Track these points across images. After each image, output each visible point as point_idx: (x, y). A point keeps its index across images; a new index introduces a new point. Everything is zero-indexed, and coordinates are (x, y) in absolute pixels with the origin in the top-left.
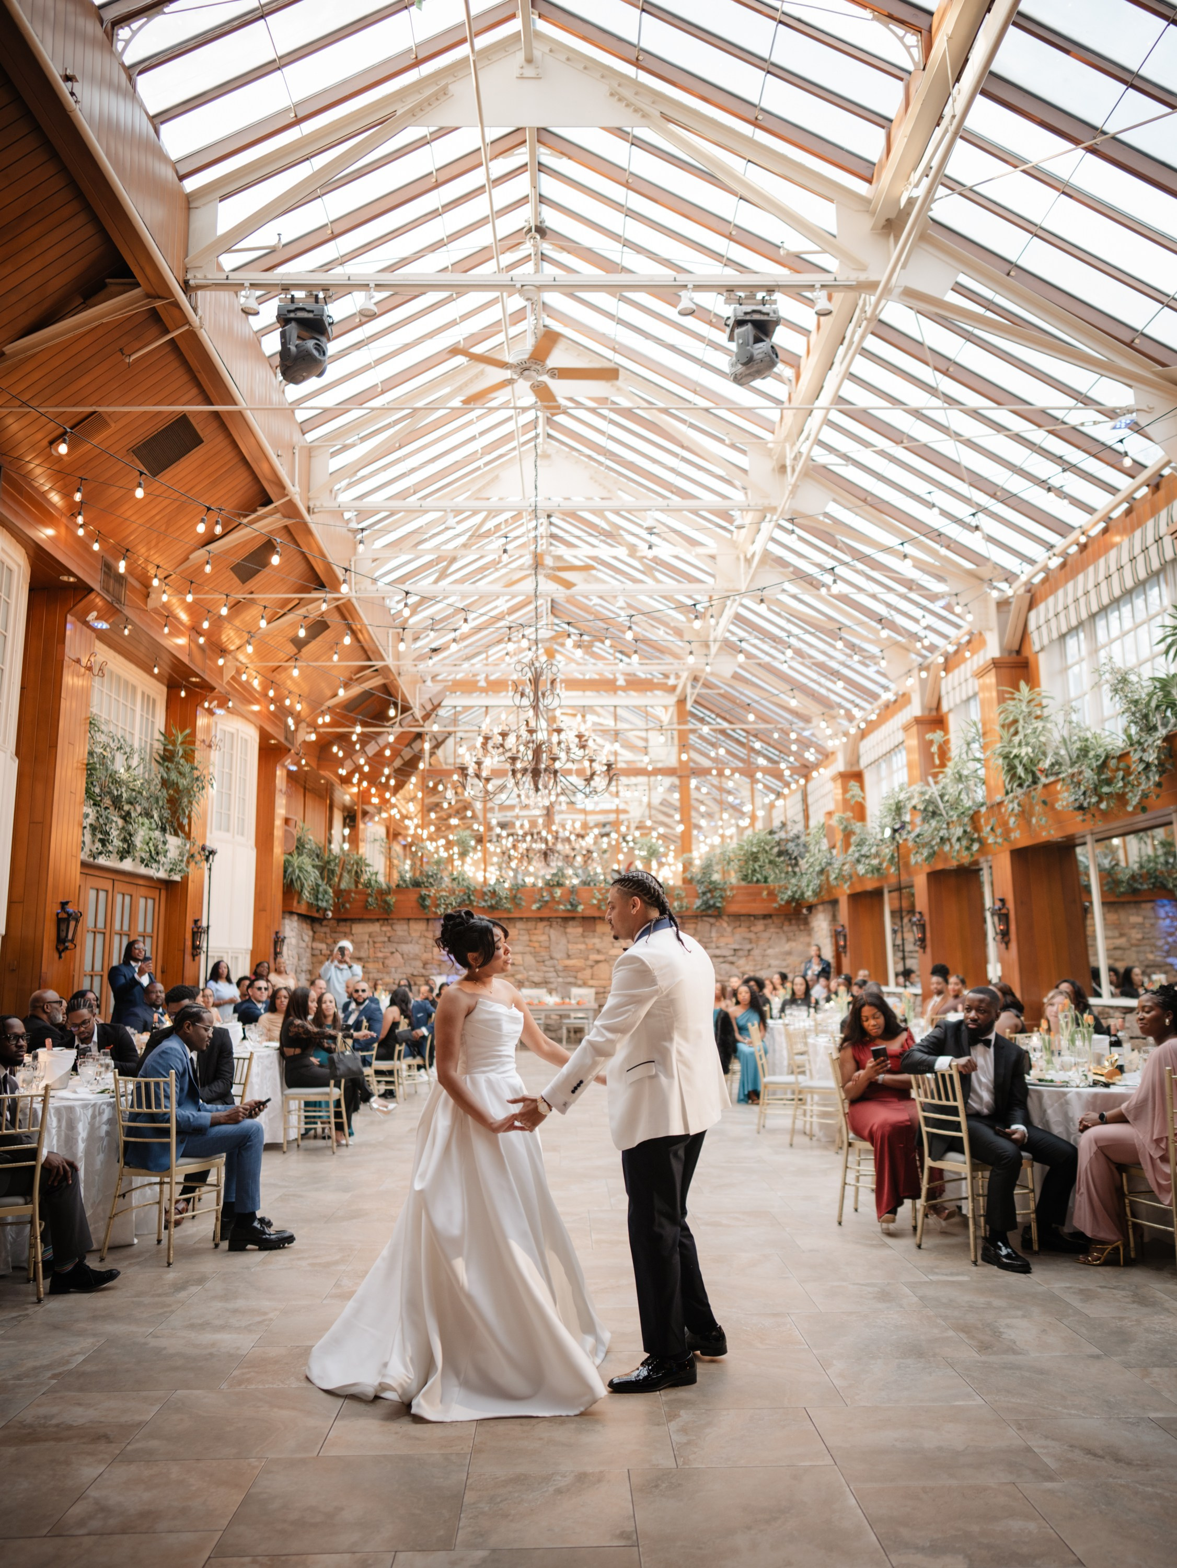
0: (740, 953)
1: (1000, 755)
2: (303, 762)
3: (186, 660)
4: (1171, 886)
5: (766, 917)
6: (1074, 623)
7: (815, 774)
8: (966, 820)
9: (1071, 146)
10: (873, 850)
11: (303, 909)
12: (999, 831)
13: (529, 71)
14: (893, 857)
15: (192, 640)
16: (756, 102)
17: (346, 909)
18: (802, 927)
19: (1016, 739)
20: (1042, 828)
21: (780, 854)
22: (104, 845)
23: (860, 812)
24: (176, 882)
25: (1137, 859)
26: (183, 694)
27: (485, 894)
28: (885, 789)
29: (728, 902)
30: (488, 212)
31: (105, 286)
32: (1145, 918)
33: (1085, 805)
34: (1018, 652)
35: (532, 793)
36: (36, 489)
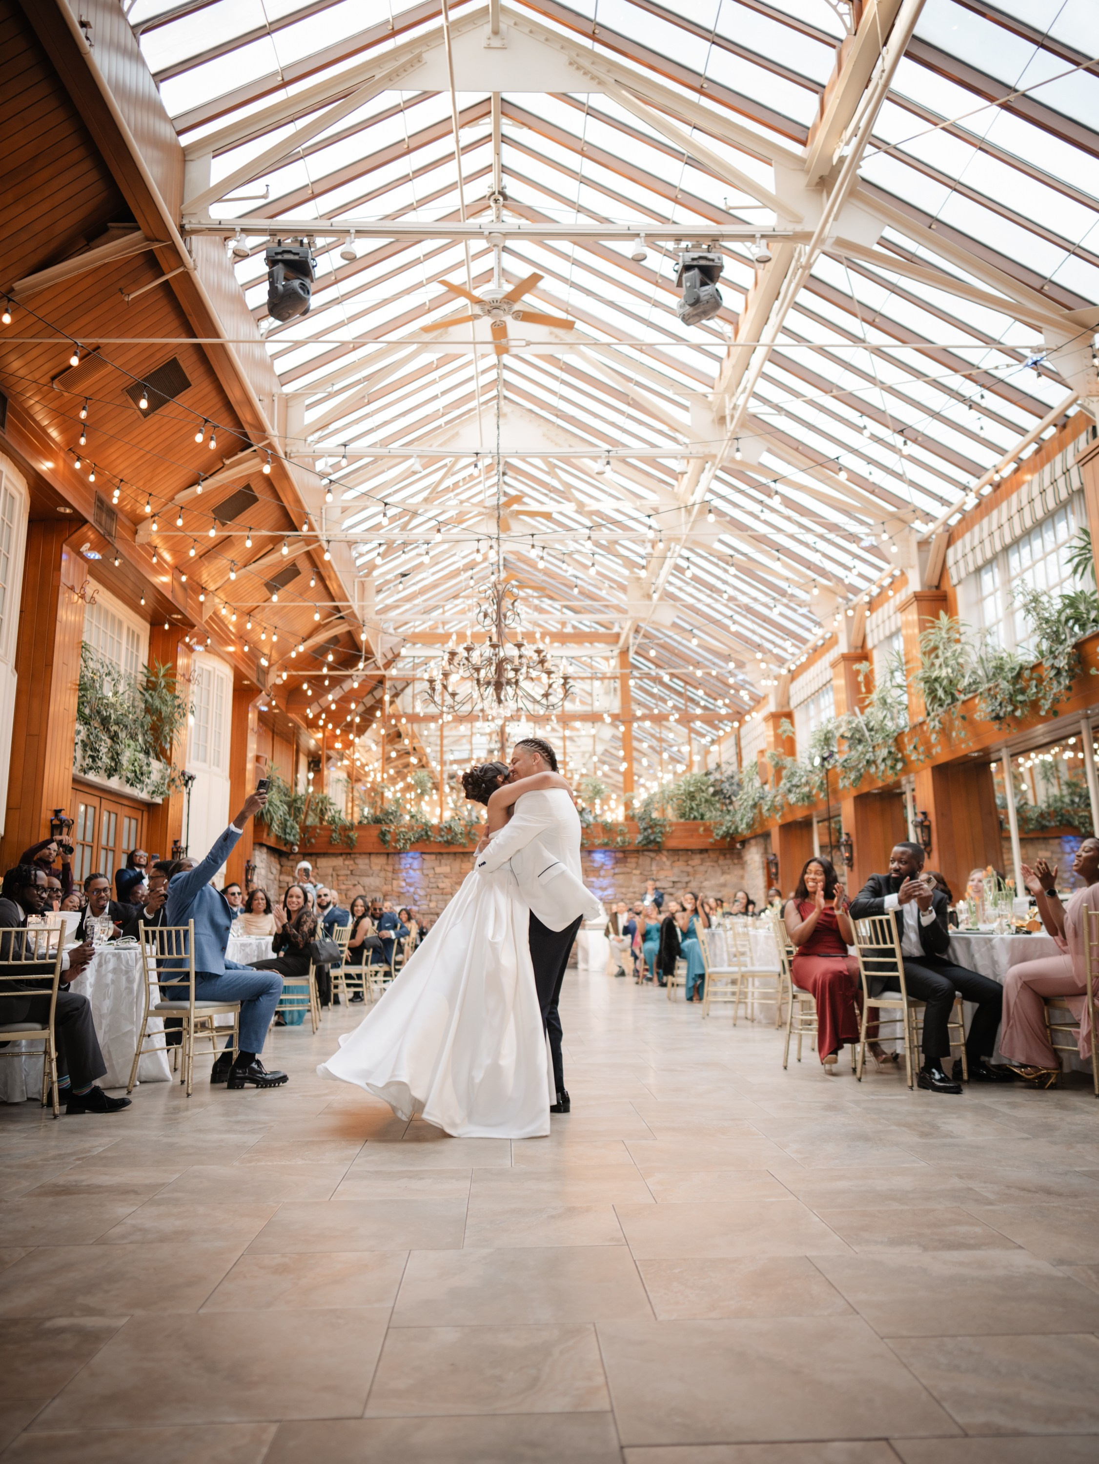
0: (679, 885)
1: (922, 679)
2: (274, 703)
3: (169, 596)
4: (1077, 823)
5: (702, 851)
6: (989, 555)
7: (747, 718)
8: (891, 741)
9: (986, 103)
10: (804, 780)
11: (271, 842)
12: (921, 749)
13: (496, 42)
14: (822, 783)
15: (175, 579)
16: (701, 71)
17: (311, 843)
18: (736, 861)
19: (937, 662)
20: (962, 741)
21: (715, 794)
22: (94, 761)
23: (788, 745)
24: (157, 805)
25: (1045, 799)
26: (167, 627)
27: (441, 830)
28: (813, 726)
29: (667, 838)
30: (457, 178)
31: (106, 230)
32: (1053, 852)
33: (1002, 714)
34: (938, 587)
35: (495, 704)
36: (37, 423)
